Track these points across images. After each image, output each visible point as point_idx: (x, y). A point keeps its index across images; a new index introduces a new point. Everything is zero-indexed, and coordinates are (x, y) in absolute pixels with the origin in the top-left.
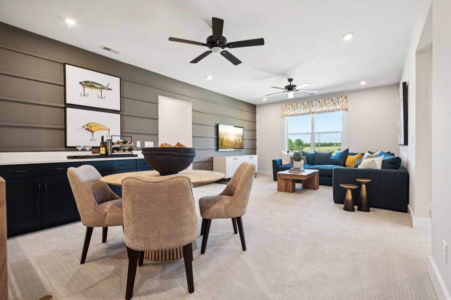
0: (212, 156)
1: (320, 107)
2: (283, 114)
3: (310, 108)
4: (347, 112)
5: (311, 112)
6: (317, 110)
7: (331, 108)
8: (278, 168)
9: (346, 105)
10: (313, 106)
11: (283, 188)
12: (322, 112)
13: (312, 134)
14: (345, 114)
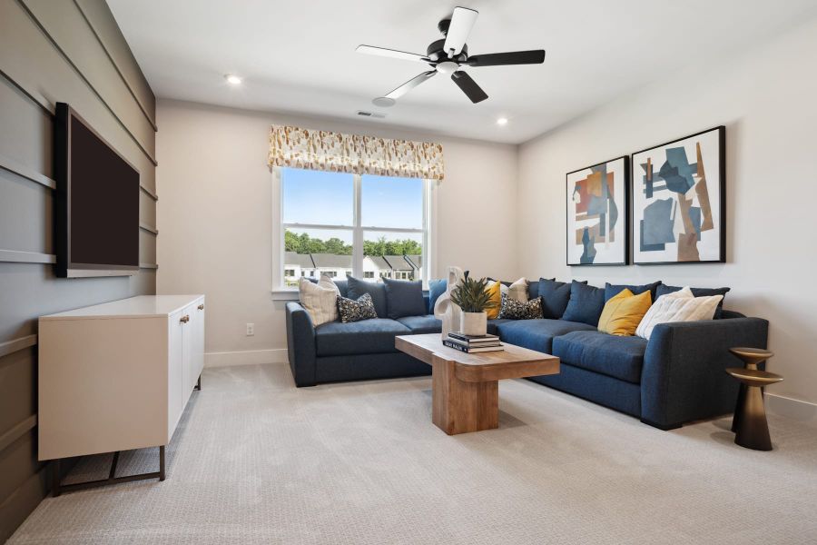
0: (28, 313)
1: (385, 158)
2: (277, 156)
3: (360, 155)
4: (438, 184)
5: (362, 166)
6: (377, 165)
7: (410, 167)
8: (316, 338)
9: (440, 165)
10: (369, 152)
11: (471, 419)
12: (390, 171)
13: (358, 230)
14: (436, 187)
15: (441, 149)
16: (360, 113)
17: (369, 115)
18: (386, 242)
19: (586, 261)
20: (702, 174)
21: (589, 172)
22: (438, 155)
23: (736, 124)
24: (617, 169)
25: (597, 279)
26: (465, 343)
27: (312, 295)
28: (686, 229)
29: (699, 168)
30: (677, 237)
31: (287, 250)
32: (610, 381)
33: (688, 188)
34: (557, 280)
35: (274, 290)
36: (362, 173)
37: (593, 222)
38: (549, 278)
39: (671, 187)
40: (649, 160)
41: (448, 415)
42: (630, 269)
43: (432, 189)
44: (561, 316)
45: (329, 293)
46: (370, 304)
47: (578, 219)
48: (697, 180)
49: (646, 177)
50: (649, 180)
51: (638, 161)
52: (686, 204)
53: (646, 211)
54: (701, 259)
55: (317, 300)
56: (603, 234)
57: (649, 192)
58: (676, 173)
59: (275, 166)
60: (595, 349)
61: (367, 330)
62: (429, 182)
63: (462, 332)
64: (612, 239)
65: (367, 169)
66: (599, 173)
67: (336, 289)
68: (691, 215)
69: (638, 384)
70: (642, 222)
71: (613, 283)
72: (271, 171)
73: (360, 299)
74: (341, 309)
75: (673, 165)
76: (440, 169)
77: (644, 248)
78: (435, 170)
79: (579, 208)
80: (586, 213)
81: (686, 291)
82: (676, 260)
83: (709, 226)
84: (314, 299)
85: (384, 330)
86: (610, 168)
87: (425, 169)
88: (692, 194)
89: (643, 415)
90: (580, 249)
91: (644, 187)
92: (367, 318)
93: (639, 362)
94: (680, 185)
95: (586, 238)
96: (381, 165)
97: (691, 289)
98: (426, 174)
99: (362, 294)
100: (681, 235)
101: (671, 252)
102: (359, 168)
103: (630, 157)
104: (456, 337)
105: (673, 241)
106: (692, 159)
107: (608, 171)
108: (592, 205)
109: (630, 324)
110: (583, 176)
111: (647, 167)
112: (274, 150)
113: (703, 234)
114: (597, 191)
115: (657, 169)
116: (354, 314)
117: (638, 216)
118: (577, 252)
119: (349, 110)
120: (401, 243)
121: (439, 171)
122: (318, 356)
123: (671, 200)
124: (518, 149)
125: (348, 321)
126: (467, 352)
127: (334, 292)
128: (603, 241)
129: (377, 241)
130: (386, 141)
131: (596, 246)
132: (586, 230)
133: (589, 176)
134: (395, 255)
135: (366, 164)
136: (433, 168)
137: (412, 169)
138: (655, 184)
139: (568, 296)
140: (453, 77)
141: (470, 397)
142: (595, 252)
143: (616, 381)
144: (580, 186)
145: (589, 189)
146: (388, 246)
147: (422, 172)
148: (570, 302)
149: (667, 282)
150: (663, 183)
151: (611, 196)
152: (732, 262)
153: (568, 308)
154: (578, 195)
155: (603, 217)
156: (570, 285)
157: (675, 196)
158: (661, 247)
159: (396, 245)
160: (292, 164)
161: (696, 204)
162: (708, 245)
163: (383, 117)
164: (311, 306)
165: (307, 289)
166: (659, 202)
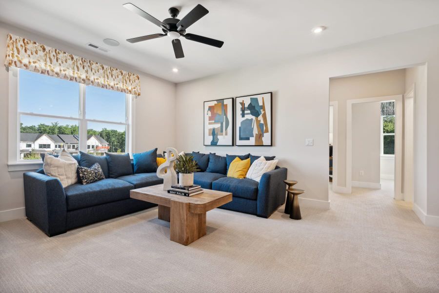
1: (104, 77)
2: (15, 59)
3: (87, 72)
4: (136, 98)
5: (89, 80)
6: (99, 81)
7: (120, 86)
8: (67, 198)
9: (138, 88)
10: (93, 71)
11: (196, 233)
12: (108, 86)
13: (84, 121)
14: (135, 99)
15: (138, 78)
16: (90, 45)
17: (96, 47)
18: (58, 125)
19: (214, 143)
20: (264, 110)
21: (216, 102)
22: (137, 81)
23: (276, 92)
24: (229, 103)
25: (221, 152)
26: (186, 191)
27: (58, 167)
28: (258, 132)
29: (263, 107)
30: (255, 135)
31: (21, 132)
32: (243, 200)
33: (259, 115)
34: (200, 153)
35: (10, 163)
36: (89, 84)
37: (217, 126)
38: (197, 151)
39: (252, 114)
40: (243, 101)
41: (185, 234)
42: (235, 147)
43: (133, 100)
44: (206, 170)
45: (71, 164)
46: (101, 170)
47: (210, 124)
48: (263, 112)
49: (242, 108)
50: (243, 110)
51: (239, 101)
52: (258, 122)
53: (242, 123)
54: (264, 145)
55: (61, 170)
56: (222, 131)
57: (243, 115)
58: (254, 109)
59: (13, 67)
60: (236, 186)
61: (105, 188)
62: (130, 96)
63: (181, 184)
64: (226, 134)
65: (92, 82)
66: (220, 104)
67: (75, 162)
68: (260, 126)
69: (256, 200)
70: (240, 128)
71: (229, 154)
72: (8, 70)
73: (93, 167)
74: (81, 175)
75: (253, 105)
76: (138, 90)
77: (241, 139)
78: (135, 89)
79: (210, 119)
80: (214, 121)
81: (262, 158)
82: (254, 145)
83: (267, 131)
84: (59, 170)
85: (117, 186)
86: (226, 102)
87: (130, 88)
88: (260, 118)
89: (258, 213)
90: (211, 138)
91: (241, 112)
92: (100, 179)
93: (257, 190)
94: (256, 113)
95: (214, 133)
96: (101, 81)
97: (265, 157)
98: (130, 91)
99: (94, 164)
100: (256, 134)
101: (252, 141)
102: (87, 81)
103: (235, 98)
104: (178, 188)
105: (253, 136)
106: (261, 104)
107: (225, 103)
108: (217, 118)
109: (244, 173)
110: (213, 104)
111: (242, 104)
112: (13, 54)
113: (265, 134)
114: (220, 112)
115: (246, 106)
116: (91, 178)
117: (238, 125)
118: (209, 139)
119: (83, 41)
120: (70, 127)
121: (137, 91)
122: (68, 211)
123: (252, 119)
124: (176, 85)
125: (88, 183)
126: (188, 196)
127: (74, 164)
128: (222, 135)
129: (51, 125)
130: (105, 67)
131: (219, 137)
132: (214, 129)
133: (215, 105)
134: (65, 134)
135: (92, 79)
136: (134, 88)
137: (122, 87)
138: (246, 112)
139: (208, 160)
140: (173, 41)
141: (196, 221)
142: (218, 140)
143: (245, 200)
144: (211, 108)
145: (215, 111)
146: (60, 128)
147: (127, 89)
148: (209, 163)
149: (253, 154)
150: (249, 112)
151: (226, 114)
152: (274, 146)
153: (209, 166)
154: (210, 113)
155: (222, 124)
156: (208, 155)
157: (254, 118)
158: (248, 139)
159: (66, 128)
160: (30, 68)
161: (262, 122)
162: (266, 139)
163: (106, 51)
164: (57, 174)
165: (52, 162)
166: (247, 119)
